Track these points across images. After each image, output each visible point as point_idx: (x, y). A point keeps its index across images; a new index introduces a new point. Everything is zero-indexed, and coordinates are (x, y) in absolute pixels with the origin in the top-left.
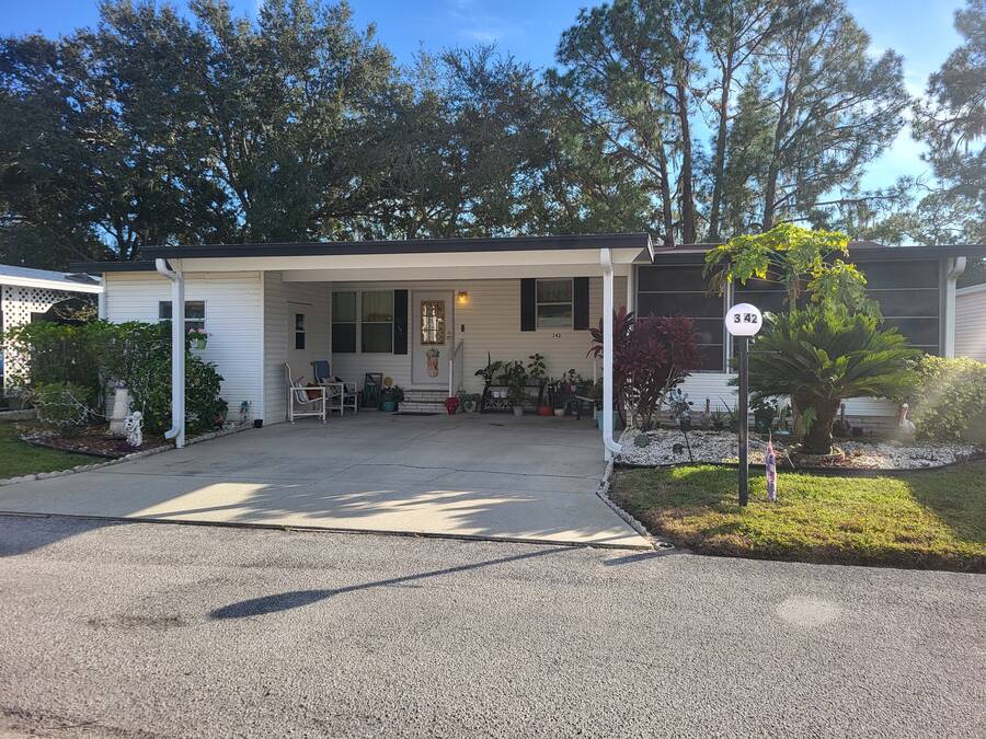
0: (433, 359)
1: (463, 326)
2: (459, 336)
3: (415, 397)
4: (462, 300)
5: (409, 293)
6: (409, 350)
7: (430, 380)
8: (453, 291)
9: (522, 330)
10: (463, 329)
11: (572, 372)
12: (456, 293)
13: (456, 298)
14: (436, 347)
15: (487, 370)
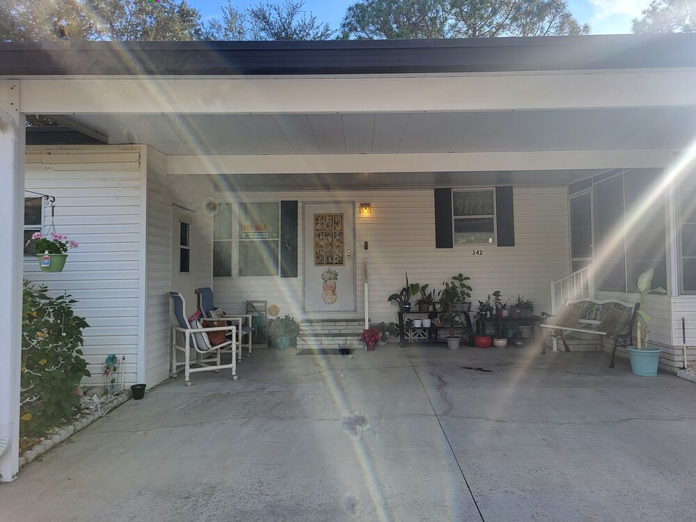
0: (330, 283)
1: (366, 244)
2: (361, 254)
3: (312, 329)
4: (366, 213)
5: (300, 205)
6: (300, 272)
7: (328, 308)
8: (354, 203)
9: (438, 247)
10: (366, 247)
11: (497, 294)
12: (358, 205)
13: (357, 209)
14: (333, 268)
15: (402, 293)
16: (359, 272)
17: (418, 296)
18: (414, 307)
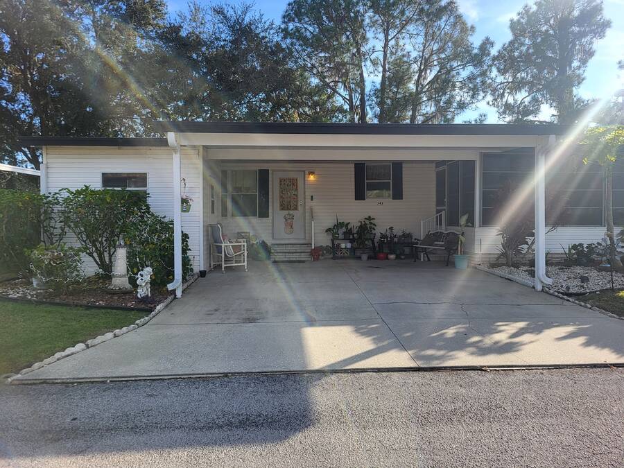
0: (289, 221)
1: (312, 197)
2: (309, 203)
3: (278, 249)
4: (312, 178)
5: (270, 172)
6: (270, 214)
7: (290, 236)
8: (304, 171)
9: (356, 199)
10: (312, 199)
11: (391, 228)
12: (307, 172)
13: (307, 175)
14: (291, 212)
15: (334, 228)
16: (307, 214)
17: (344, 229)
18: (341, 236)
